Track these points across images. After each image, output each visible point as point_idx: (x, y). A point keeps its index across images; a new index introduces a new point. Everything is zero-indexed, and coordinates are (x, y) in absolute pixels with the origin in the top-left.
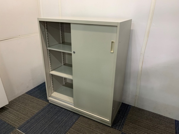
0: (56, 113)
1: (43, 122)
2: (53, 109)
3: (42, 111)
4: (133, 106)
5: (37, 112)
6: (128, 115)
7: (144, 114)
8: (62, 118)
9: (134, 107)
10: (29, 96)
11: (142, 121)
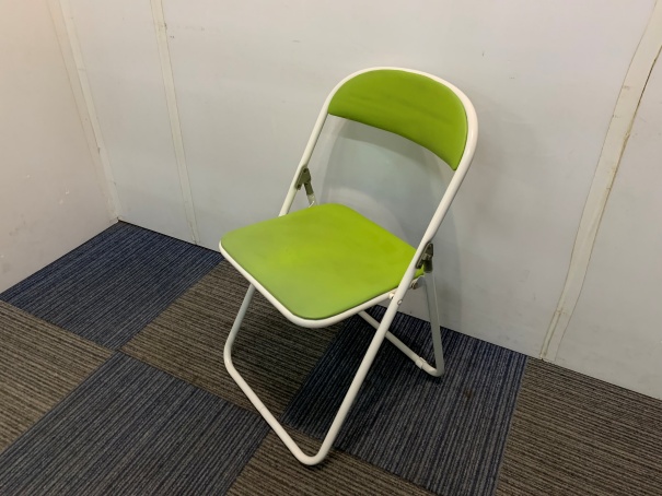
0: (149, 411)
1: (75, 470)
2: (134, 386)
3: (73, 402)
4: (536, 356)
5: (46, 408)
6: (515, 412)
7: (595, 405)
8: (179, 444)
9: (539, 364)
10: (17, 312)
11: (587, 449)
